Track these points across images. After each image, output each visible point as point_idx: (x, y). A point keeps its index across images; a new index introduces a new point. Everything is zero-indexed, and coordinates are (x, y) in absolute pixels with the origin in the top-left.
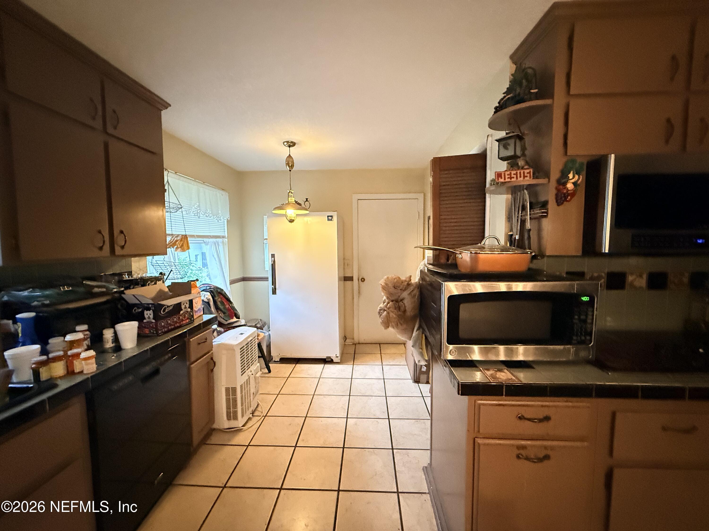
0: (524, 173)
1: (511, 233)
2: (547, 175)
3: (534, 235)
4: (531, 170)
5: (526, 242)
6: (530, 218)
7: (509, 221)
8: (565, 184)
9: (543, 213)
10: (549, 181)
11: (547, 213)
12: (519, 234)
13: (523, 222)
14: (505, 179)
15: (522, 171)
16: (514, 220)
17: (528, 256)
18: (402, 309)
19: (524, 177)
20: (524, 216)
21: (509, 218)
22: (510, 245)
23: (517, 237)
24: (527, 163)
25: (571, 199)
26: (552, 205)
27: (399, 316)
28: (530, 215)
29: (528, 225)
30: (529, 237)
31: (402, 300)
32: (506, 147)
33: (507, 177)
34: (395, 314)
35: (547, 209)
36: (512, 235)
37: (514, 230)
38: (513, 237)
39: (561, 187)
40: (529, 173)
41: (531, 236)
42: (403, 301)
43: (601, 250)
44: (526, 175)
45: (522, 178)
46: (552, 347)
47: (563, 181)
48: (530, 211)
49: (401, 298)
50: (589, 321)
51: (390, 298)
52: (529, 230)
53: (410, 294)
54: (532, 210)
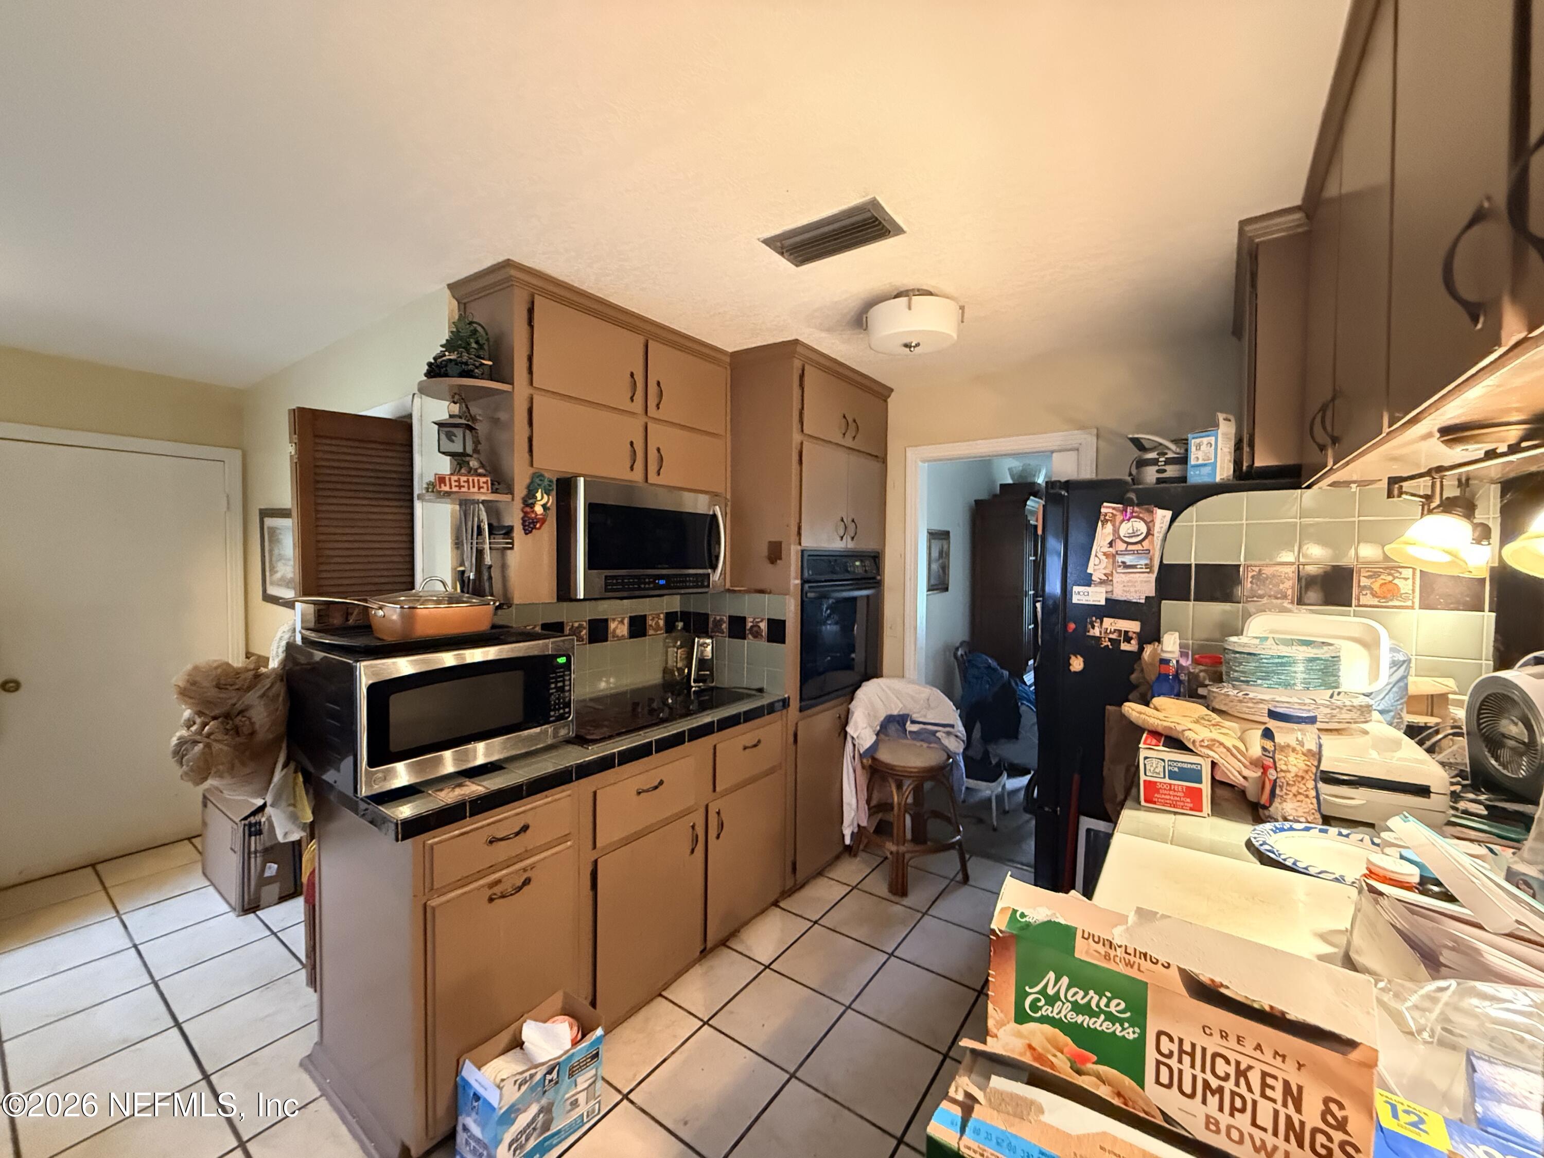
0: (478, 481)
1: (462, 569)
2: (510, 491)
3: (496, 573)
4: (489, 479)
5: (487, 585)
6: (490, 548)
7: (457, 548)
8: (532, 506)
9: (508, 543)
10: (513, 500)
11: (512, 543)
12: (474, 569)
13: (480, 553)
14: (451, 488)
15: (476, 479)
16: (466, 547)
17: (491, 608)
18: (246, 730)
19: (479, 488)
20: (481, 543)
21: (458, 544)
22: (462, 591)
23: (472, 577)
24: (482, 466)
25: (541, 526)
26: (518, 532)
27: (235, 747)
28: (490, 543)
29: (488, 560)
30: (490, 578)
31: (241, 712)
32: (450, 437)
33: (454, 484)
34: (227, 745)
35: (512, 538)
36: (463, 572)
37: (467, 564)
38: (466, 575)
39: (528, 509)
40: (486, 483)
41: (493, 575)
42: (247, 714)
43: (576, 595)
44: (481, 485)
45: (476, 489)
46: (526, 733)
47: (531, 501)
48: (490, 539)
49: (240, 709)
50: (567, 688)
51: (207, 712)
52: (490, 567)
53: (262, 696)
54: (492, 537)
